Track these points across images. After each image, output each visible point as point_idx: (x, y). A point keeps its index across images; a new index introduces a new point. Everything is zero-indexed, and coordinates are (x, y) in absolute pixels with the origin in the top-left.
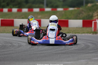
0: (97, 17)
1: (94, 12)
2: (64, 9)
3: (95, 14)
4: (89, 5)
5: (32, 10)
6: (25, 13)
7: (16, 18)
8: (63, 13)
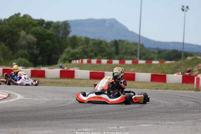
0: (197, 72)
1: (193, 67)
2: (160, 62)
3: (195, 69)
4: (189, 58)
5: (124, 62)
7: (105, 71)
8: (159, 66)
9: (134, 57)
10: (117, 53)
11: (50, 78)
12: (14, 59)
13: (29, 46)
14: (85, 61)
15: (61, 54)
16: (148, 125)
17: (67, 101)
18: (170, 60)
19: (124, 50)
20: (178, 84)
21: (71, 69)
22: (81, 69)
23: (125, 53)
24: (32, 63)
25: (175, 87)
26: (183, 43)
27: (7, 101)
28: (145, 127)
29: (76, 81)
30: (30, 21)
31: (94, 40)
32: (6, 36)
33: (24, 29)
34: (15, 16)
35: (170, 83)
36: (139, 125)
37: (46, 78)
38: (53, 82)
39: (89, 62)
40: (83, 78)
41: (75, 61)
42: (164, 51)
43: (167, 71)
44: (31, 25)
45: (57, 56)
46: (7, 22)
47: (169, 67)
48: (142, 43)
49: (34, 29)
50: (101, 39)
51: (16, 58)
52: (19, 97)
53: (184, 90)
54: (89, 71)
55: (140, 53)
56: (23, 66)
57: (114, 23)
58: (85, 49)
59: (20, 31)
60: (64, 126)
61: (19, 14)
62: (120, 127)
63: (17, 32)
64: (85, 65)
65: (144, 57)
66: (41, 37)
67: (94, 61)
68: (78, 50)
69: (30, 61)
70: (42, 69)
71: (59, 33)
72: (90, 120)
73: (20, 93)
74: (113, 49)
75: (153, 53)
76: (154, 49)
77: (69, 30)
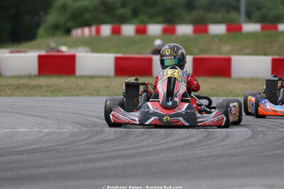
9: (233, 15)
10: (190, 6)
14: (106, 30)
15: (46, 13)
22: (95, 50)
39: (116, 31)
41: (79, 31)
45: (36, 19)
55: (248, 6)
64: (107, 39)
67: (128, 30)
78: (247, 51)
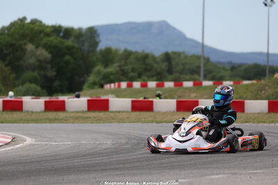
2: (234, 83)
4: (277, 75)
5: (181, 85)
6: (170, 90)
9: (196, 76)
10: (170, 71)
11: (73, 112)
12: (18, 86)
13: (41, 65)
14: (124, 85)
15: (88, 76)
16: (221, 176)
17: (99, 144)
18: (249, 79)
19: (181, 67)
20: (263, 113)
21: (103, 97)
22: (117, 97)
23: (182, 72)
24: (45, 91)
25: (258, 118)
26: (268, 54)
27: (10, 148)
28: (216, 179)
29: (112, 115)
30: (41, 28)
31: (136, 52)
32: (5, 52)
33: (31, 41)
34: (19, 22)
35: (250, 114)
36: (208, 177)
37: (67, 112)
38: (78, 118)
39: (130, 86)
40: (122, 110)
41: (108, 86)
42: (240, 65)
43: (245, 96)
44: (42, 35)
45: (82, 79)
46: (6, 31)
47: (247, 89)
48: (206, 55)
49: (46, 40)
50: (147, 51)
51: (22, 84)
52: (29, 141)
53: (272, 122)
54: (130, 100)
55: (205, 71)
56: (33, 95)
57: (164, 27)
58: (123, 68)
59: (25, 44)
60: (97, 182)
61: (25, 18)
62: (180, 181)
63: (21, 45)
64: (124, 90)
65: (210, 76)
66: (57, 52)
67: (137, 85)
68: (113, 68)
69: (43, 87)
70: (61, 98)
71: (83, 45)
72: (135, 172)
73: (30, 135)
74: (164, 66)
75: (224, 69)
76: (224, 63)
77: (97, 40)
78: (205, 97)
